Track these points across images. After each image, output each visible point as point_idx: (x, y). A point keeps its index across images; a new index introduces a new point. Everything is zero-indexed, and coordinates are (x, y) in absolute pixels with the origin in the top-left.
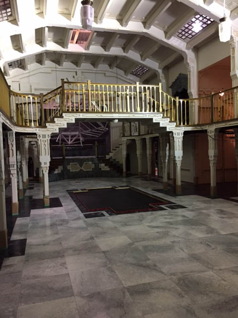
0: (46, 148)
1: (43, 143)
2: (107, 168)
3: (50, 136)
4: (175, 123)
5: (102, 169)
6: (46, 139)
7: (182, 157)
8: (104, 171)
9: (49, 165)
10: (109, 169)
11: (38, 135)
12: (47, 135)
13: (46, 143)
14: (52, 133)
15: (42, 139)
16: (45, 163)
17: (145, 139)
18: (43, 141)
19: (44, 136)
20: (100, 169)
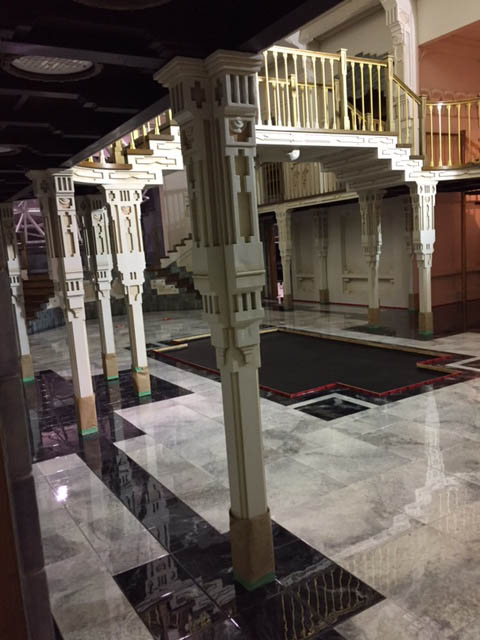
0: (133, 230)
1: (122, 216)
2: (172, 290)
3: (140, 192)
4: (421, 162)
5: (159, 293)
6: (131, 203)
7: (435, 245)
8: (165, 296)
9: (143, 280)
10: (176, 291)
11: (107, 193)
12: (132, 193)
13: (132, 216)
14: (146, 186)
15: (120, 204)
16: (133, 275)
17: (273, 214)
18: (122, 208)
19: (125, 195)
20: (155, 291)
